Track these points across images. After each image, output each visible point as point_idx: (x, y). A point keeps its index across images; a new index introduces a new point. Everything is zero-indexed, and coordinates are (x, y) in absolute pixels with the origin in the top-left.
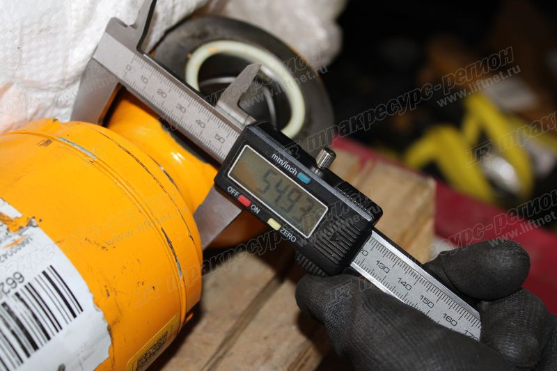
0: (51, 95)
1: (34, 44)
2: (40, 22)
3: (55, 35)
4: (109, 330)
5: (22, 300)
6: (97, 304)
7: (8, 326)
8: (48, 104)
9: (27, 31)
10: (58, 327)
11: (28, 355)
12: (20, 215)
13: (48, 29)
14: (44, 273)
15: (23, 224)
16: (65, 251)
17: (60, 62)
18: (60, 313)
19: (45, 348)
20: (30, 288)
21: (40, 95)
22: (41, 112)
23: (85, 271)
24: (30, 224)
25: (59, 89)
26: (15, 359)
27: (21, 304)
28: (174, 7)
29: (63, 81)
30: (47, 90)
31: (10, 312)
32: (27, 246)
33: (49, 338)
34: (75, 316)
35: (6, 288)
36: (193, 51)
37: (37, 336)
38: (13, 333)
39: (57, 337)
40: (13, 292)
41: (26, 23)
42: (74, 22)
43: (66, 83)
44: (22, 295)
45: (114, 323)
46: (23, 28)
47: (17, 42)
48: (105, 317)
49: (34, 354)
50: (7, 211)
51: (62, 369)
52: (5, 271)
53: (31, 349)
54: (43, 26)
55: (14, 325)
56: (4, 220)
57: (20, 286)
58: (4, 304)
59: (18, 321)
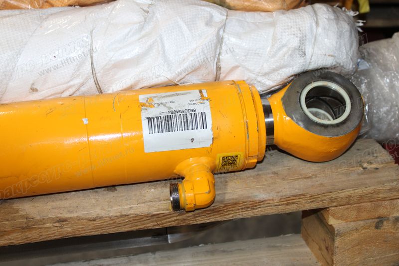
0: (255, 76)
1: (252, 57)
4: (213, 139)
6: (212, 129)
7: (184, 119)
9: (250, 52)
10: (197, 128)
12: (207, 96)
14: (202, 113)
18: (200, 125)
19: (190, 131)
20: (195, 115)
21: (250, 74)
24: (207, 100)
25: (257, 75)
26: (181, 128)
27: (190, 116)
28: (310, 62)
30: (253, 73)
31: (186, 117)
32: (202, 104)
33: (193, 129)
34: (204, 128)
35: (190, 111)
37: (190, 127)
38: (184, 122)
39: (195, 131)
40: (191, 113)
41: (250, 49)
43: (260, 74)
44: (192, 115)
45: (215, 138)
48: (213, 135)
49: (186, 131)
50: (205, 94)
51: (193, 140)
52: (192, 107)
53: (186, 129)
54: (257, 52)
55: (185, 120)
56: (202, 96)
57: (193, 112)
58: (186, 114)
59: (187, 120)
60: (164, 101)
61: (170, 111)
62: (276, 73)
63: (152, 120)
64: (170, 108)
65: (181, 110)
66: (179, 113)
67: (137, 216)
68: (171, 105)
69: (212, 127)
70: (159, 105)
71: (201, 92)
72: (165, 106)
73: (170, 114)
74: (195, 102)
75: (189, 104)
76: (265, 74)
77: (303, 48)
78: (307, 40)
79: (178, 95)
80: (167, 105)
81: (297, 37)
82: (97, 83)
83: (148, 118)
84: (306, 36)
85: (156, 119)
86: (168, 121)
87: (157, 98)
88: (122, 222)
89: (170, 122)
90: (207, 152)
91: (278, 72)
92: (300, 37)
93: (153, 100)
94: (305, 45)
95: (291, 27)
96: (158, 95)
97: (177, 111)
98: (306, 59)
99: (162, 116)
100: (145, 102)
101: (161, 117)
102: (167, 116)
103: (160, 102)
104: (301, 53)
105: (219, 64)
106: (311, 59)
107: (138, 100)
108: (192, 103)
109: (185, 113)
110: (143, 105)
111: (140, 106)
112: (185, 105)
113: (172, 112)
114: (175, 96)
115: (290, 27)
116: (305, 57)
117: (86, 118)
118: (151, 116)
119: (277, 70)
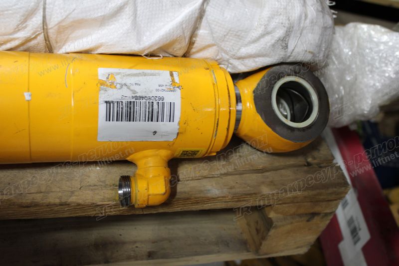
0: (228, 57)
1: (231, 38)
2: (237, 32)
3: (240, 39)
4: (178, 134)
5: (158, 105)
6: (179, 124)
7: (149, 109)
8: (225, 59)
9: (231, 32)
10: (163, 120)
11: (148, 121)
12: (178, 83)
13: (239, 36)
14: (171, 103)
15: (177, 85)
16: (182, 102)
17: (237, 48)
18: (166, 117)
19: (154, 123)
20: (163, 104)
21: (224, 55)
22: (221, 60)
23: (183, 112)
24: (178, 87)
25: (231, 57)
26: (144, 119)
27: (157, 106)
28: (290, 56)
29: (234, 55)
30: (228, 55)
31: (152, 106)
32: (172, 92)
33: (157, 121)
34: (170, 121)
35: (157, 99)
36: (289, 75)
37: (155, 118)
38: (149, 112)
39: (160, 123)
40: (158, 101)
41: (232, 30)
42: (249, 39)
43: (235, 57)
44: (159, 104)
45: (181, 133)
46: (230, 31)
47: (226, 33)
48: (179, 129)
49: (150, 122)
50: (177, 79)
51: (155, 132)
52: (160, 94)
53: (150, 120)
54: (238, 34)
55: (151, 110)
56: (173, 80)
57: (161, 101)
58: (153, 102)
59: (152, 110)
60: (128, 81)
61: (134, 95)
62: (252, 60)
63: (112, 104)
64: (134, 92)
65: (147, 96)
66: (144, 100)
67: (79, 205)
68: (136, 88)
69: (179, 121)
70: (122, 86)
71: (172, 75)
72: (128, 88)
73: (134, 100)
74: (164, 88)
75: (157, 90)
76: (239, 58)
77: (287, 40)
78: (293, 32)
79: (145, 75)
80: (132, 88)
81: (284, 27)
82: (47, 39)
83: (106, 102)
84: (293, 28)
85: (116, 104)
86: (130, 109)
87: (119, 76)
88: (60, 210)
89: (132, 110)
90: (168, 145)
91: (255, 59)
92: (287, 28)
93: (115, 78)
94: (289, 37)
95: (281, 14)
96: (122, 71)
97: (142, 98)
98: (287, 52)
99: (124, 101)
100: (105, 79)
101: (122, 102)
102: (130, 102)
103: (123, 82)
104: (284, 45)
105: (194, 39)
106: (291, 53)
107: (97, 75)
108: (160, 88)
109: (151, 101)
110: (102, 83)
111: (99, 85)
112: (152, 90)
113: (136, 98)
114: (141, 75)
115: (279, 13)
116: (286, 50)
117: (29, 92)
118: (110, 99)
119: (254, 57)
